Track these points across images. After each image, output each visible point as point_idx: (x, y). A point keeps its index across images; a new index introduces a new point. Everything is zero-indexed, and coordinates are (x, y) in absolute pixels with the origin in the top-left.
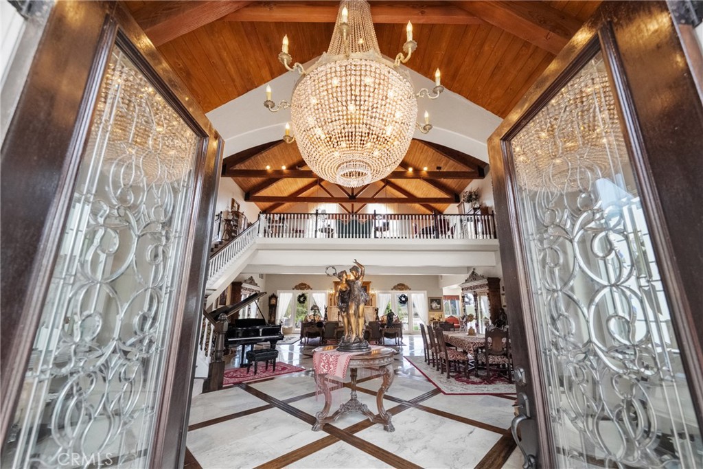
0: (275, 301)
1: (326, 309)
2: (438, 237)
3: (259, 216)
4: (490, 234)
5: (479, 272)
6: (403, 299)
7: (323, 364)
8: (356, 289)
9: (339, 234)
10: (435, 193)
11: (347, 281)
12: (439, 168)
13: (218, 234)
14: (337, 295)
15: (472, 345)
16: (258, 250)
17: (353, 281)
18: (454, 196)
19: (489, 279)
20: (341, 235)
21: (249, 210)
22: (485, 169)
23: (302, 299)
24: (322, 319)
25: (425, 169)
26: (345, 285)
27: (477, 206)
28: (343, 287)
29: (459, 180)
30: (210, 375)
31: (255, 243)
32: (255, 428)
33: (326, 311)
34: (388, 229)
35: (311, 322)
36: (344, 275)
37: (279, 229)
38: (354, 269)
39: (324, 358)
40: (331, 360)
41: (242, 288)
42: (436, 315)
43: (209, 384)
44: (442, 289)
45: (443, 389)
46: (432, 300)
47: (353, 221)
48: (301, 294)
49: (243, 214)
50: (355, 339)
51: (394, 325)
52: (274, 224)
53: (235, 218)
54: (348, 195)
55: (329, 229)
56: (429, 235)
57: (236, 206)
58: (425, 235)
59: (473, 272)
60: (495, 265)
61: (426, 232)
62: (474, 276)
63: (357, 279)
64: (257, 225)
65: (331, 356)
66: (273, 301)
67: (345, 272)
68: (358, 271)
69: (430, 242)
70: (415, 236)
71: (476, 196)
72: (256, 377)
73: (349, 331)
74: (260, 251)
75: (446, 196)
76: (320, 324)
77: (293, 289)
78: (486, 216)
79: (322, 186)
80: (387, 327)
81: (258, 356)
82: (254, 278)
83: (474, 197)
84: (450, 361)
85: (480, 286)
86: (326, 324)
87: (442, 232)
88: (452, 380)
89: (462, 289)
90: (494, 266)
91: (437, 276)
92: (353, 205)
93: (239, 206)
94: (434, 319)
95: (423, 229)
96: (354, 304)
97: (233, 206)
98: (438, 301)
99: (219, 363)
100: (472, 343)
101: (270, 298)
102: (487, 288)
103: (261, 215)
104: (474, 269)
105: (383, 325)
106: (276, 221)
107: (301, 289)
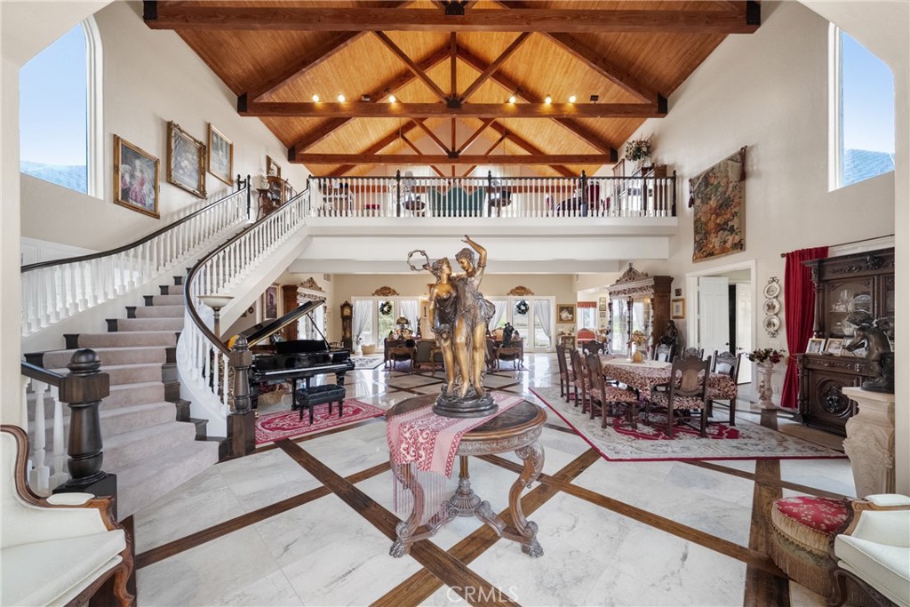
0: (349, 311)
1: (419, 321)
2: (585, 214)
3: (308, 182)
4: (666, 208)
5: (639, 268)
6: (523, 308)
7: (404, 445)
8: (469, 295)
9: (434, 209)
10: (581, 146)
11: (450, 279)
12: (594, 98)
13: (248, 213)
14: (432, 307)
15: (648, 382)
16: (311, 236)
17: (460, 279)
18: (609, 153)
19: (657, 278)
20: (436, 211)
21: (295, 175)
22: (669, 99)
23: (385, 309)
24: (414, 335)
25: (573, 99)
26: (448, 287)
27: (648, 164)
28: (443, 290)
29: (624, 119)
30: (230, 434)
31: (305, 225)
32: (286, 548)
33: (419, 324)
34: (509, 204)
35: (397, 341)
36: (445, 267)
37: (341, 204)
38: (465, 254)
39: (407, 435)
40: (421, 440)
41: (298, 293)
42: (566, 328)
43: (231, 447)
44: (576, 294)
45: (603, 450)
46: (561, 308)
47: (455, 189)
48: (384, 303)
49: (286, 182)
50: (468, 391)
51: (513, 343)
52: (333, 196)
53: (275, 188)
54: (447, 151)
55: (418, 203)
56: (572, 211)
57: (275, 169)
58: (566, 212)
59: (631, 269)
60: (667, 257)
61: (568, 207)
62: (631, 274)
63: (471, 275)
64: (305, 197)
65: (422, 431)
66: (347, 312)
67: (445, 260)
68: (471, 259)
69: (574, 221)
70: (550, 212)
71: (648, 147)
72: (313, 427)
73: (455, 376)
74: (314, 239)
75: (597, 152)
76: (410, 343)
77: (373, 295)
78: (663, 180)
79: (406, 140)
80: (503, 347)
81: (311, 398)
82: (315, 279)
83: (644, 149)
84: (610, 405)
85: (641, 289)
86: (419, 343)
87: (592, 206)
88: (610, 430)
89: (610, 294)
90: (664, 259)
91: (571, 276)
92: (453, 167)
93: (279, 169)
94: (562, 333)
95: (564, 202)
96: (464, 325)
97: (269, 168)
98: (571, 310)
99: (244, 415)
100: (649, 378)
101: (343, 307)
102: (652, 291)
103: (311, 180)
104: (630, 264)
105: (497, 344)
106: (336, 190)
107: (384, 294)
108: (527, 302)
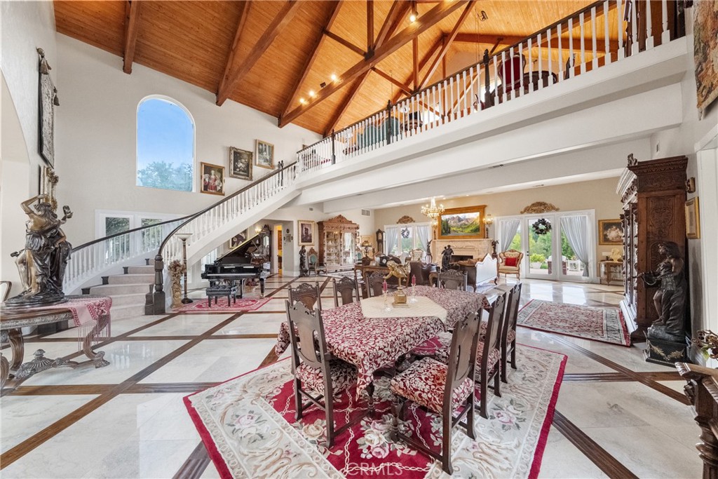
0: (381, 236)
6: (542, 227)
23: (406, 234)
33: (428, 246)
46: (608, 225)
48: (404, 229)
82: (344, 216)
94: (607, 258)
107: (404, 222)
108: (547, 220)
